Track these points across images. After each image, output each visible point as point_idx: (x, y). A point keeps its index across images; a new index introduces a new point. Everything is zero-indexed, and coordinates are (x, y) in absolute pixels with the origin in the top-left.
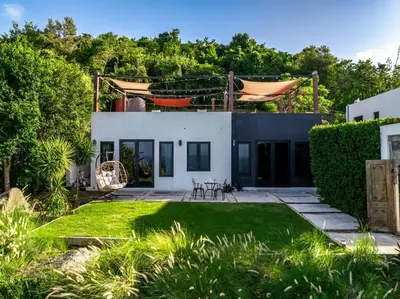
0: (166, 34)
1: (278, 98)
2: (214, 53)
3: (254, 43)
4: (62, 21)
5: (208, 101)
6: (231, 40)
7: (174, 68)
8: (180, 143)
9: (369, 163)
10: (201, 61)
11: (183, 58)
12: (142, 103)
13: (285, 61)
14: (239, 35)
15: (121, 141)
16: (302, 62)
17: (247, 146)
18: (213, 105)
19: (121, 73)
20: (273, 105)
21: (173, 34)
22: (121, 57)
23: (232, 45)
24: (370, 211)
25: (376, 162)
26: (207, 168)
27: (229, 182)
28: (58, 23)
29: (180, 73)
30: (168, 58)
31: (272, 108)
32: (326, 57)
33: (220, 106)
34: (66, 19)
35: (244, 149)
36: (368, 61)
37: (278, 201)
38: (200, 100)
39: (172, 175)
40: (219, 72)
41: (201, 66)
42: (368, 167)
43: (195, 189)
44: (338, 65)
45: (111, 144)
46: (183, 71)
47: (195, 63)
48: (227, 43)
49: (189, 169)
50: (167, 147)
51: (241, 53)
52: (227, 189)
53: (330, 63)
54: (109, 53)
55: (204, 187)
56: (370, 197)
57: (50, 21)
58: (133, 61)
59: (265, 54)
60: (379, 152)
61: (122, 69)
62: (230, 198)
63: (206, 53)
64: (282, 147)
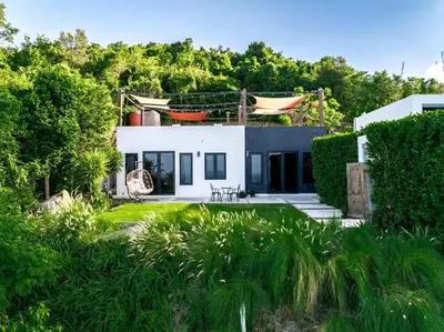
0: (179, 44)
1: (291, 111)
2: (228, 64)
3: (270, 51)
4: (74, 34)
5: (224, 114)
6: (247, 49)
7: (189, 80)
8: (199, 154)
9: (349, 166)
10: (216, 72)
11: (197, 70)
12: (157, 116)
13: (301, 72)
14: (255, 44)
15: (144, 153)
16: (319, 73)
17: (259, 156)
18: (228, 118)
19: (135, 86)
20: (287, 118)
21: (186, 43)
22: (134, 69)
23: (248, 54)
24: (350, 203)
25: (353, 164)
26: (224, 177)
27: (243, 188)
28: (70, 36)
29: (194, 86)
30: (181, 70)
31: (285, 121)
32: (343, 68)
33: (234, 119)
34: (78, 31)
35: (256, 159)
36: (384, 72)
37: (284, 202)
38: (215, 114)
39: (191, 184)
40: (234, 84)
41: (216, 78)
42: (348, 168)
43: (214, 194)
44: (354, 77)
45: (135, 156)
46: (198, 83)
47: (209, 75)
48: (242, 52)
49: (207, 177)
50: (187, 158)
51: (257, 63)
52: (242, 195)
53: (346, 75)
54: (122, 65)
55: (221, 191)
56: (349, 192)
57: (62, 34)
58: (147, 74)
59: (281, 66)
60: (357, 156)
61: (137, 82)
62: (243, 201)
63: (221, 63)
64: (291, 157)
